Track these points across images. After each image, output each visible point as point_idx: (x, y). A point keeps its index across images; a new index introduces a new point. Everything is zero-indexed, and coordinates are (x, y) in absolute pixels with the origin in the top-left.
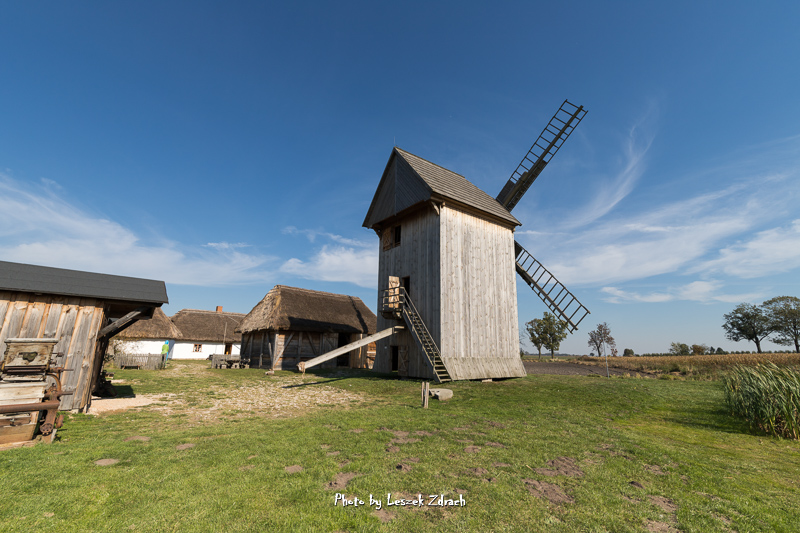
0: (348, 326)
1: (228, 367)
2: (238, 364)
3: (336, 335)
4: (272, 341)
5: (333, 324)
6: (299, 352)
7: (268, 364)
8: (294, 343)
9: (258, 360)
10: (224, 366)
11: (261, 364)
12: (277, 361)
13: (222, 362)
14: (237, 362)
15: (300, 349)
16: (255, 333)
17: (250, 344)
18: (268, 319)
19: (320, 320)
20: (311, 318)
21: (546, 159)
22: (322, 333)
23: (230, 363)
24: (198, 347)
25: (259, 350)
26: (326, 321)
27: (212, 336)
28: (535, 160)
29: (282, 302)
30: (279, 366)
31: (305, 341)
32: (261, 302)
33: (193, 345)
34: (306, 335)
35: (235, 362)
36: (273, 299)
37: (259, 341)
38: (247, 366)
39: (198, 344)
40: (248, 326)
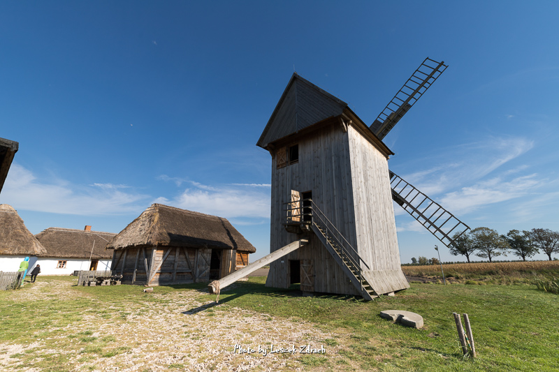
0: (220, 243)
1: (97, 284)
2: (109, 281)
3: (210, 251)
4: (149, 257)
5: (208, 241)
6: (176, 267)
7: (143, 280)
8: (171, 258)
9: (132, 275)
10: (93, 284)
11: (134, 279)
12: (154, 276)
13: (91, 279)
14: (108, 278)
15: (176, 265)
16: (131, 249)
17: (123, 260)
18: (145, 235)
19: (196, 236)
20: (188, 235)
21: (410, 103)
22: (198, 249)
23: (100, 280)
24: (62, 263)
25: (133, 266)
26: (201, 237)
27: (79, 253)
28: (401, 103)
29: (160, 219)
30: (155, 282)
31: (182, 256)
32: (137, 219)
33: (57, 262)
34: (182, 251)
35: (106, 278)
36: (151, 217)
37: (134, 257)
38: (119, 282)
39: (63, 260)
40: (123, 242)
